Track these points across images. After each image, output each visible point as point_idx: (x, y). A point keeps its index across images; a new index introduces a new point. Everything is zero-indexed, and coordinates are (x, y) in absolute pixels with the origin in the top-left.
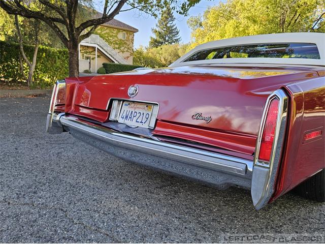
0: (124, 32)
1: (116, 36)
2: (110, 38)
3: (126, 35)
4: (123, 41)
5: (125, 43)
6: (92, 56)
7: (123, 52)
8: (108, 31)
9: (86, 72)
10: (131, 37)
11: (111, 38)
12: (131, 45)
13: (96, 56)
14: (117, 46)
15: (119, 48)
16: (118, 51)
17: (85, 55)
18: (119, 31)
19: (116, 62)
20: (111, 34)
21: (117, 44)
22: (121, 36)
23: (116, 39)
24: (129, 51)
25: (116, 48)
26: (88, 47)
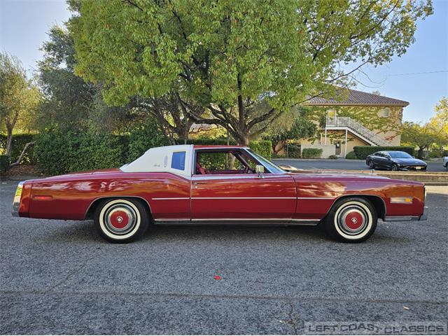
0: (387, 108)
1: (375, 115)
2: (366, 118)
3: (390, 112)
4: (385, 118)
5: (388, 121)
6: (342, 140)
7: (385, 132)
8: (363, 110)
9: (332, 157)
10: (397, 112)
11: (368, 118)
12: (397, 123)
13: (346, 140)
14: (376, 126)
15: (378, 128)
16: (378, 131)
17: (334, 139)
18: (380, 108)
19: (373, 145)
20: (368, 113)
21: (376, 123)
22: (381, 113)
23: (375, 117)
24: (394, 129)
25: (375, 128)
26: (338, 131)
